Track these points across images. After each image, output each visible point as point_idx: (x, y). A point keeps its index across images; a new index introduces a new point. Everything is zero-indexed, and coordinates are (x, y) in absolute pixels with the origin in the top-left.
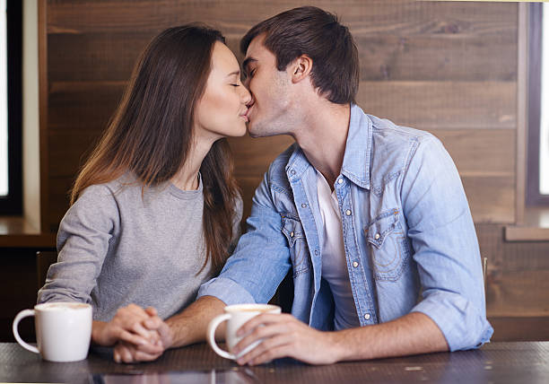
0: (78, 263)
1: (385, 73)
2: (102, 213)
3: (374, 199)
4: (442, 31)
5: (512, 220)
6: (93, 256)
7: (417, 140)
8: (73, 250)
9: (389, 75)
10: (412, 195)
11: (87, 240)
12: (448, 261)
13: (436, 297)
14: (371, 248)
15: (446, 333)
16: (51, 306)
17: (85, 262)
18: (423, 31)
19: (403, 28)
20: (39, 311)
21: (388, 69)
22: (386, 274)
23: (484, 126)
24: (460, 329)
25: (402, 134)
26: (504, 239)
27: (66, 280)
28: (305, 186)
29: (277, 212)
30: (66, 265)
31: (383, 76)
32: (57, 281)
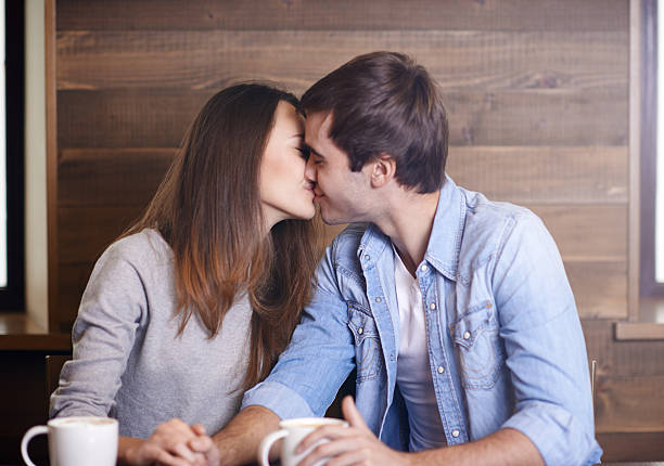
0: (99, 361)
1: (468, 136)
2: (128, 296)
3: (461, 290)
4: (538, 85)
5: (624, 314)
6: (116, 351)
7: (513, 217)
8: (92, 344)
9: (472, 138)
10: (505, 286)
11: (110, 333)
12: (548, 367)
13: (532, 409)
14: (459, 350)
15: (544, 454)
16: (68, 422)
17: (108, 360)
18: (513, 86)
19: (491, 82)
20: (53, 428)
21: (472, 131)
22: (479, 381)
23: (590, 200)
24: (562, 450)
25: (496, 209)
26: (615, 338)
27: (85, 383)
28: (381, 275)
29: (343, 300)
30: (84, 364)
31: (466, 140)
32: (74, 384)
